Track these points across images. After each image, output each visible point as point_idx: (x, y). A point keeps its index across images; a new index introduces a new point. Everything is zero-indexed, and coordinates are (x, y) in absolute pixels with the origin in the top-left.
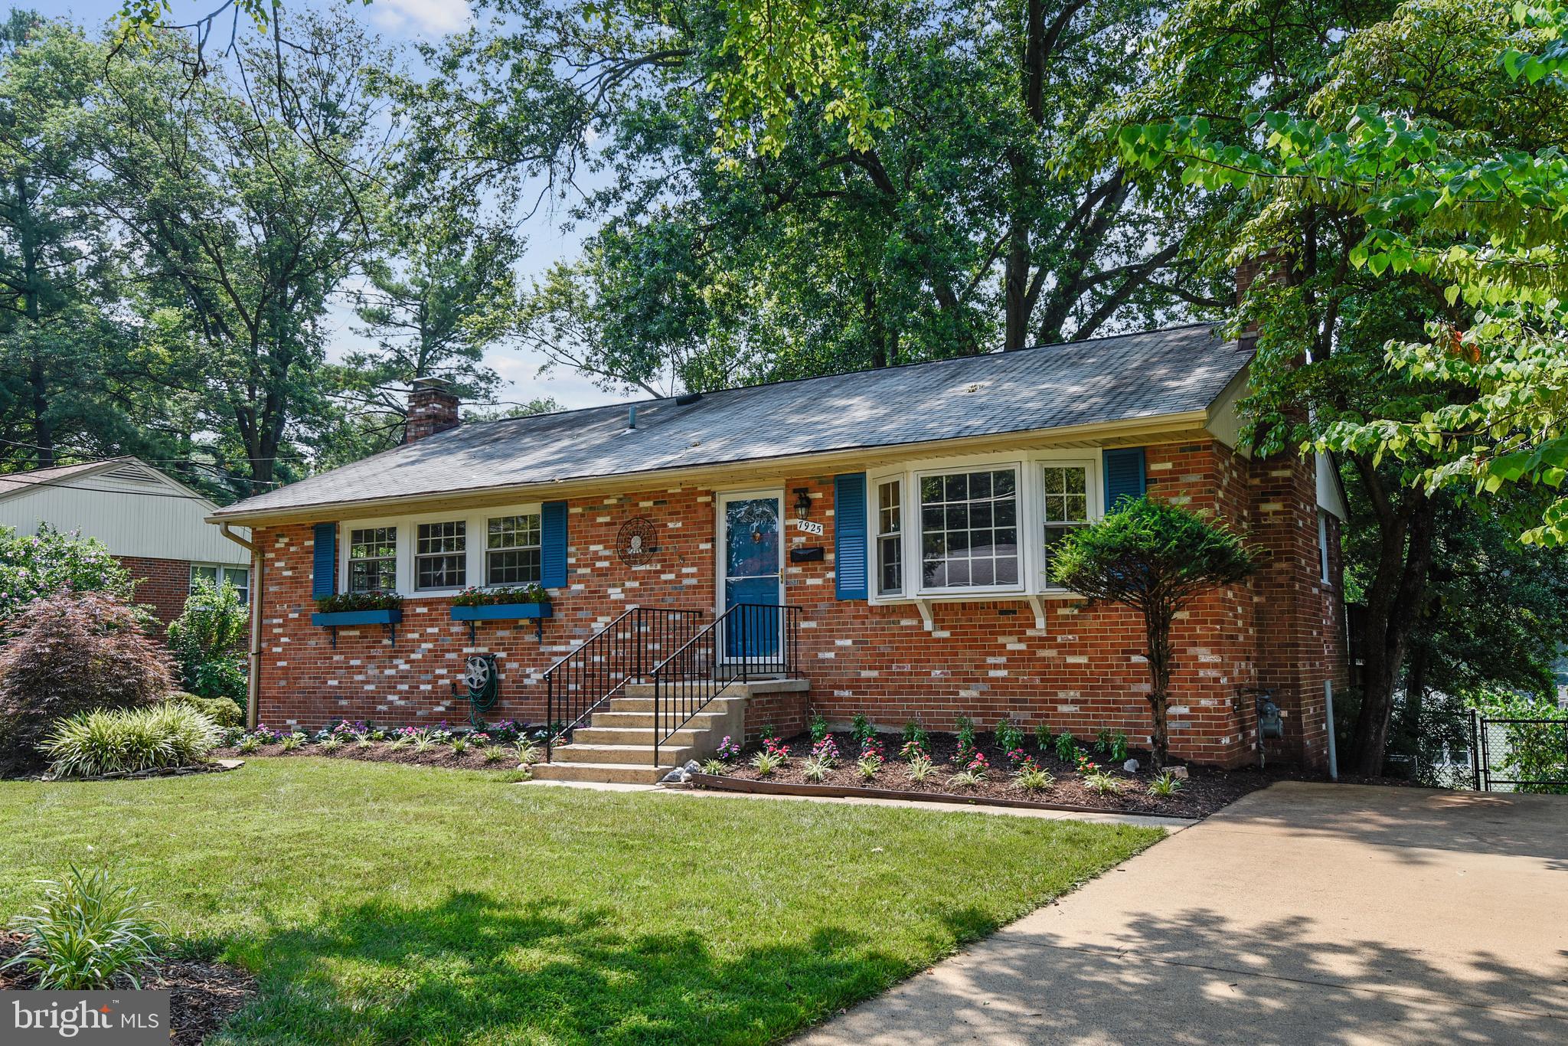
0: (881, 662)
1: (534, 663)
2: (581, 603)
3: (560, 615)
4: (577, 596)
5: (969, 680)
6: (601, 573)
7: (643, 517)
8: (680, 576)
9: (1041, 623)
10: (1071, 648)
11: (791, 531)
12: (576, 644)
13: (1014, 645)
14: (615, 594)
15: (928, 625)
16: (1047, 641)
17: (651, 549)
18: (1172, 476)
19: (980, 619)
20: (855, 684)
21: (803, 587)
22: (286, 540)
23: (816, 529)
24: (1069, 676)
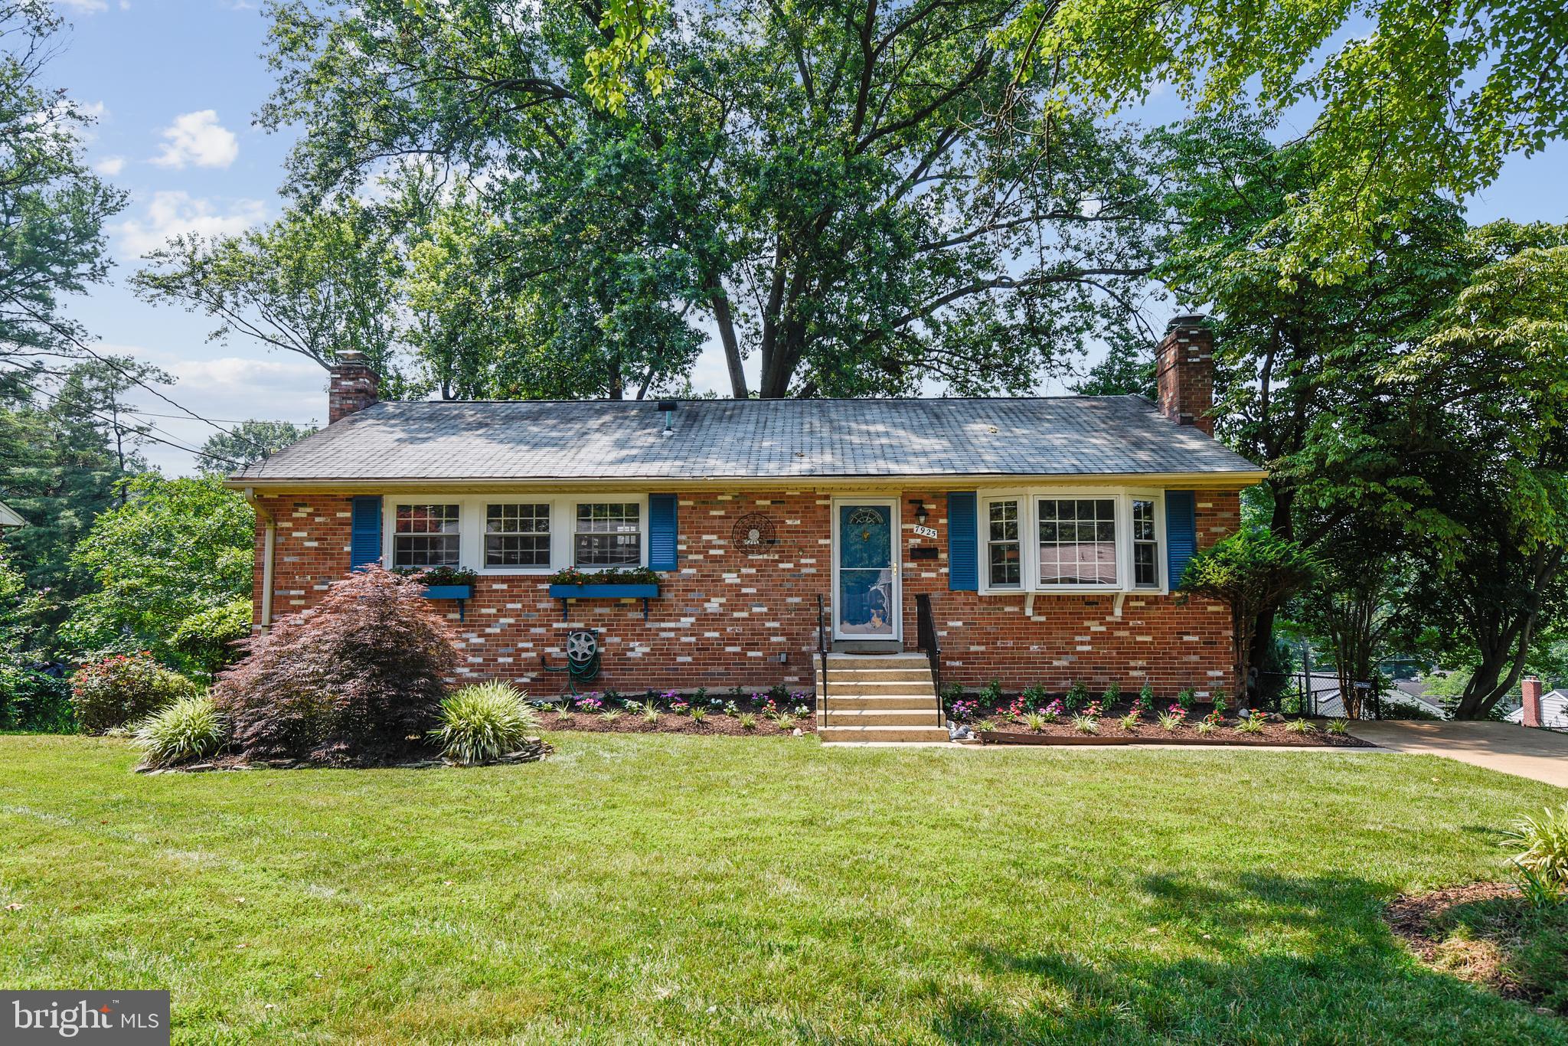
0: (988, 639)
1: (639, 637)
2: (692, 585)
3: (669, 596)
4: (688, 579)
5: (1061, 654)
6: (715, 559)
7: (761, 513)
8: (798, 565)
9: (1118, 612)
10: (1140, 631)
11: (907, 534)
12: (687, 622)
13: (1096, 627)
14: (730, 578)
15: (1029, 612)
16: (1122, 625)
17: (769, 541)
18: (1212, 513)
19: (1070, 607)
20: (965, 657)
21: (918, 579)
22: (310, 510)
23: (931, 533)
24: (1139, 650)
